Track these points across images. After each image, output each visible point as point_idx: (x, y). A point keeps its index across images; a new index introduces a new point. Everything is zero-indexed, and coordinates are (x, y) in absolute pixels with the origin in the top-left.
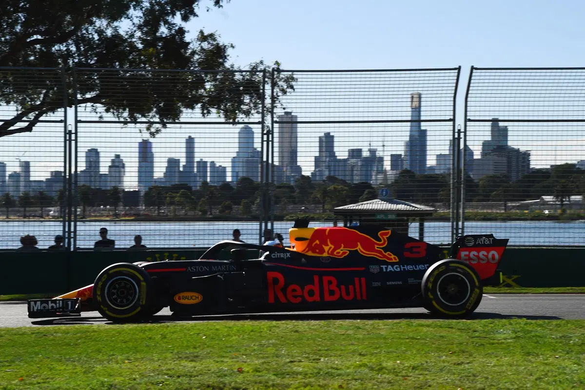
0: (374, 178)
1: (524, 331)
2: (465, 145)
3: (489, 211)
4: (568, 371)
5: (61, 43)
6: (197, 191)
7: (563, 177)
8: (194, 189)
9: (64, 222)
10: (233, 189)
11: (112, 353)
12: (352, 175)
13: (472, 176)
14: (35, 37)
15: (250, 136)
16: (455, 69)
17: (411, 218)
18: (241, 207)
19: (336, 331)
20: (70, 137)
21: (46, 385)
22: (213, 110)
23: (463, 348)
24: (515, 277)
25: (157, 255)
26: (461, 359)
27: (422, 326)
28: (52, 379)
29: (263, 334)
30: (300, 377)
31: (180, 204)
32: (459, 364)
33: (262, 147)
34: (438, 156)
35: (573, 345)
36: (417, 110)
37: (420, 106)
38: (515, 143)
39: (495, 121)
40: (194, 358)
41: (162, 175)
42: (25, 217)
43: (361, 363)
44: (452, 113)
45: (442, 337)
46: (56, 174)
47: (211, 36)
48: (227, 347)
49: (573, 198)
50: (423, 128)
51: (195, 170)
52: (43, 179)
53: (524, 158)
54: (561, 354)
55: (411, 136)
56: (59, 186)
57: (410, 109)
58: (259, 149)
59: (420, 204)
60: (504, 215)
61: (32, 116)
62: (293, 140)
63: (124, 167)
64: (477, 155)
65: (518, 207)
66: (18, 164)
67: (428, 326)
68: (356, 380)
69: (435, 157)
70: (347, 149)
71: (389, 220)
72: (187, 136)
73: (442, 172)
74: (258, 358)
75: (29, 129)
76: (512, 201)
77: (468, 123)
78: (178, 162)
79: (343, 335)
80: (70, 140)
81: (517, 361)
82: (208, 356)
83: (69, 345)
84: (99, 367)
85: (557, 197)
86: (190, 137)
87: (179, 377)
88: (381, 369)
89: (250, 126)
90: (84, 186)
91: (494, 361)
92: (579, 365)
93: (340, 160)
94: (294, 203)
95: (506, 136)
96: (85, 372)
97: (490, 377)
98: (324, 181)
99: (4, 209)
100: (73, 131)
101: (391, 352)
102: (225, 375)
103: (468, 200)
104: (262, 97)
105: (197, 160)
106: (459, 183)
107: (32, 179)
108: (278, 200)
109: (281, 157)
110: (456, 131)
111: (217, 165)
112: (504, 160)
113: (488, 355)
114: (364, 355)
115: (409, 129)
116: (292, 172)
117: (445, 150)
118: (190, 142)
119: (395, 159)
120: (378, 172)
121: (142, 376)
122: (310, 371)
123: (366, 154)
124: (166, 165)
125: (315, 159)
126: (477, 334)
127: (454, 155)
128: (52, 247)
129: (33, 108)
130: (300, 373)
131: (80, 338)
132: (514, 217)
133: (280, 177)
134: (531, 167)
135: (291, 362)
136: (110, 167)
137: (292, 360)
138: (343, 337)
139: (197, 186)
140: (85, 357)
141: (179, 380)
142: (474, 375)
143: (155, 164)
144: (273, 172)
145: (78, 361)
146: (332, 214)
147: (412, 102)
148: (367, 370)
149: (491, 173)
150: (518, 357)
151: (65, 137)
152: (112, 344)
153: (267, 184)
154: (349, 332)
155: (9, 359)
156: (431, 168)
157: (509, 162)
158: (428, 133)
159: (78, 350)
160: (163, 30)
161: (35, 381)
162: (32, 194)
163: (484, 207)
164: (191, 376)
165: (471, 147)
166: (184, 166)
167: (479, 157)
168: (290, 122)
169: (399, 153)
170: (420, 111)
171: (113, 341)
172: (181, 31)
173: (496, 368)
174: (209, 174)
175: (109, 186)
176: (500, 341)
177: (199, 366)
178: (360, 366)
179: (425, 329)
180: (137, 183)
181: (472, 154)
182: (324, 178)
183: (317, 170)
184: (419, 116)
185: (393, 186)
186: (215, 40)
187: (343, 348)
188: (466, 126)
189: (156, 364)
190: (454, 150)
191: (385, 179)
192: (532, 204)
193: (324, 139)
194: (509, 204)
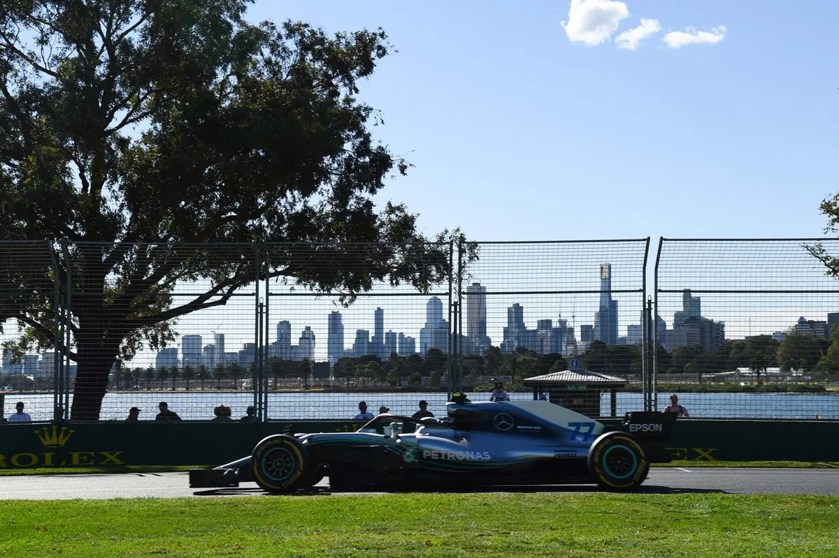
0: (564, 348)
1: (722, 506)
2: (656, 316)
3: (683, 383)
4: (767, 547)
5: (254, 218)
6: (386, 362)
7: (758, 349)
8: (383, 360)
9: (255, 393)
10: (423, 360)
11: (300, 525)
12: (542, 346)
13: (664, 347)
14: (229, 214)
15: (438, 306)
16: (644, 240)
17: (603, 390)
18: (430, 378)
19: (526, 504)
20: (261, 310)
21: (237, 555)
22: (402, 282)
23: (658, 522)
24: (711, 450)
25: (346, 427)
26: (656, 535)
27: (615, 499)
28: (243, 549)
29: (452, 507)
30: (489, 551)
31: (369, 375)
32: (653, 539)
33: (450, 319)
34: (629, 327)
35: (773, 521)
36: (607, 281)
37: (610, 277)
38: (708, 314)
39: (687, 292)
40: (383, 530)
41: (351, 346)
42: (219, 388)
43: (552, 537)
44: (642, 284)
45: (636, 511)
46: (248, 347)
47: (400, 209)
48: (415, 520)
49: (770, 370)
50: (613, 299)
51: (384, 341)
52: (237, 351)
53: (718, 329)
54: (759, 530)
55: (601, 307)
56: (251, 359)
57: (599, 280)
58: (447, 320)
59: (612, 376)
60: (698, 387)
61: (226, 289)
62: (482, 311)
63: (314, 339)
64: (670, 326)
65: (713, 379)
66: (213, 336)
67: (621, 500)
68: (547, 554)
69: (626, 328)
70: (536, 320)
71: (579, 392)
72: (376, 308)
73: (633, 343)
74: (447, 531)
75: (223, 302)
76: (707, 372)
77: (659, 294)
78: (367, 333)
79: (534, 508)
80: (262, 313)
81: (714, 537)
82: (397, 527)
83: (260, 516)
84: (287, 538)
85: (753, 368)
86: (379, 309)
87: (367, 549)
88: (573, 544)
89: (439, 297)
90: (275, 357)
91: (690, 537)
92: (778, 541)
93: (529, 331)
94: (483, 374)
95: (699, 307)
96: (274, 544)
97: (686, 553)
98: (513, 352)
99: (199, 381)
100: (265, 304)
101: (583, 526)
102: (414, 549)
103: (661, 371)
104: (449, 268)
105: (385, 331)
106: (651, 354)
107: (226, 351)
108: (466, 371)
109: (470, 327)
110: (647, 301)
111: (406, 336)
112: (697, 331)
113: (683, 530)
114: (554, 529)
115: (599, 299)
116: (481, 343)
117: (637, 320)
118: (379, 314)
119: (586, 330)
120: (568, 343)
121: (331, 548)
122: (500, 545)
123: (555, 325)
124: (355, 336)
125: (504, 330)
126: (672, 509)
127: (645, 325)
128: (244, 418)
129: (227, 282)
130: (489, 547)
131: (270, 509)
132: (709, 389)
133: (469, 348)
134: (726, 338)
135: (481, 535)
136: (300, 338)
137: (481, 533)
138: (534, 510)
139: (386, 357)
140: (275, 528)
141: (368, 552)
142: (669, 551)
143: (345, 336)
144: (460, 342)
145: (268, 532)
146: (521, 385)
147: (602, 272)
148: (558, 545)
149: (685, 344)
150: (715, 532)
151: (257, 310)
152: (301, 515)
153: (455, 355)
154: (539, 506)
155: (201, 528)
156: (623, 339)
157: (702, 333)
158: (619, 304)
159: (268, 521)
160: (352, 204)
161: (226, 551)
162: (225, 366)
163: (678, 379)
164: (379, 549)
165: (663, 318)
166: (373, 338)
167: (672, 328)
168: (478, 293)
169: (589, 324)
170: (610, 282)
171: (302, 512)
172: (369, 205)
173: (692, 544)
174: (397, 345)
175: (300, 357)
176: (696, 517)
177: (387, 538)
178: (551, 541)
179: (618, 504)
180: (327, 354)
181: (664, 325)
182: (514, 349)
183: (506, 341)
184: (610, 287)
185: (583, 357)
186: (402, 211)
187: (533, 522)
188: (656, 297)
189: (344, 537)
190: (645, 321)
191: (576, 350)
192: (727, 376)
193: (513, 310)
194: (704, 376)
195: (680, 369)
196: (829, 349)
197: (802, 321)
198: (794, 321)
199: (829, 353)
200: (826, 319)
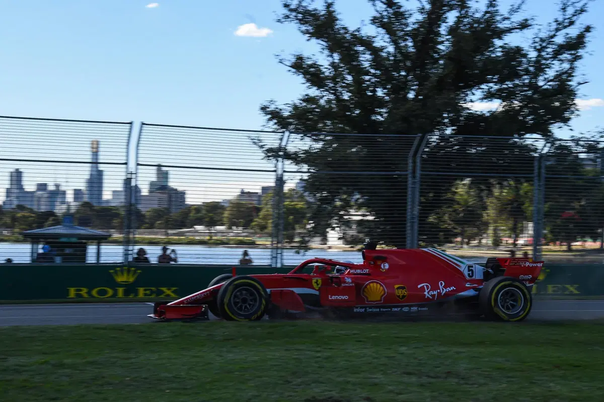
0: (58, 208)
2: (136, 184)
12: (39, 205)
13: (140, 209)
16: (128, 123)
17: (89, 241)
34: (114, 192)
36: (95, 154)
37: (98, 151)
39: (159, 166)
44: (125, 158)
49: (217, 228)
50: (100, 169)
53: (181, 196)
55: (91, 175)
57: (90, 153)
59: (97, 230)
60: (165, 240)
64: (145, 191)
65: (176, 234)
69: (111, 193)
70: (35, 183)
71: (71, 243)
73: (116, 204)
76: (171, 229)
77: (139, 167)
85: (207, 226)
88: (62, 366)
91: (156, 356)
93: (28, 192)
95: (167, 178)
98: (13, 209)
101: (71, 351)
110: (129, 172)
112: (166, 196)
114: (47, 354)
115: (89, 169)
117: (120, 187)
119: (78, 193)
120: (63, 203)
125: (7, 190)
127: (126, 191)
132: (173, 242)
134: (186, 203)
146: (21, 237)
147: (92, 147)
149: (156, 207)
156: (108, 201)
157: (170, 197)
158: (105, 173)
163: (150, 233)
165: (140, 186)
167: (147, 194)
169: (80, 188)
170: (97, 156)
182: (14, 206)
183: (8, 199)
184: (98, 159)
185: (75, 214)
191: (68, 209)
192: (187, 232)
193: (14, 174)
194: (170, 232)
195: (151, 226)
196: (260, 214)
197: (243, 193)
198: (237, 192)
199: (261, 217)
200: (259, 191)
